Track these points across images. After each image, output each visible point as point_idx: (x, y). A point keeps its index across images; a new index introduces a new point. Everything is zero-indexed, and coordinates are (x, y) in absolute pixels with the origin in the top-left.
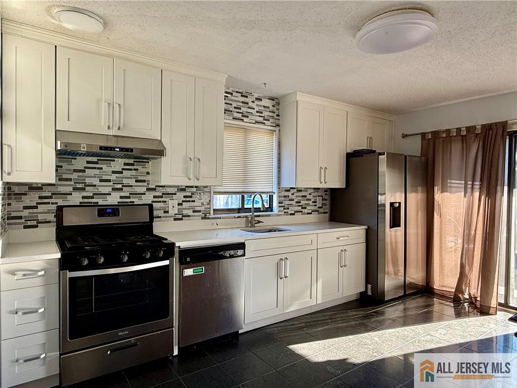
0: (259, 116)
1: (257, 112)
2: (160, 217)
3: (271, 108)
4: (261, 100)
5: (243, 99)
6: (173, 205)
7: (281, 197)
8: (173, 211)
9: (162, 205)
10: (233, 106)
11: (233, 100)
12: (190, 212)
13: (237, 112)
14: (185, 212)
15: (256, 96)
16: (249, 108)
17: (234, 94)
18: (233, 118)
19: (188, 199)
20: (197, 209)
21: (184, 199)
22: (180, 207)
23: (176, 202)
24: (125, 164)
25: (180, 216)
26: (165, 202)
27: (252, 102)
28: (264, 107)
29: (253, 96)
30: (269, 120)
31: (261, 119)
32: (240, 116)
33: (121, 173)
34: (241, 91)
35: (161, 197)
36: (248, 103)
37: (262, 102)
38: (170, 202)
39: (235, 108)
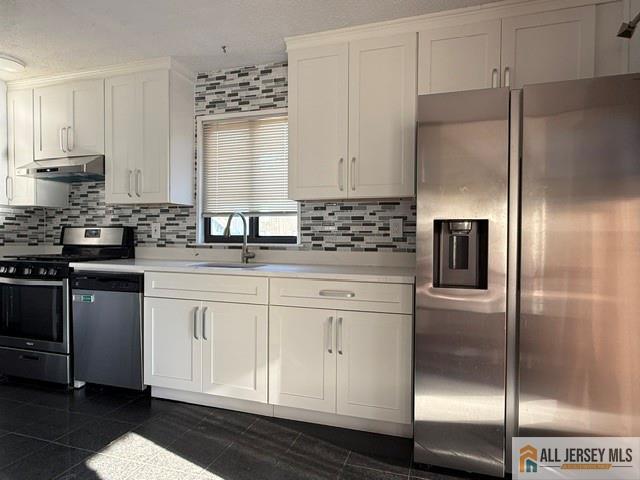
0: (267, 97)
1: (263, 92)
2: (143, 242)
4: (270, 71)
5: (241, 80)
6: (155, 229)
7: (308, 219)
8: (156, 236)
9: (146, 228)
10: (227, 93)
11: (225, 87)
12: (173, 238)
13: (233, 101)
14: (168, 237)
15: (262, 67)
16: (250, 89)
17: (229, 76)
18: (227, 111)
19: (171, 222)
20: (181, 234)
21: (167, 222)
22: (163, 231)
23: (159, 225)
25: (163, 243)
26: (148, 225)
27: (256, 79)
28: (276, 80)
29: (257, 70)
30: (283, 99)
31: (271, 101)
32: (236, 104)
34: (237, 69)
35: (145, 219)
36: (248, 83)
37: (272, 74)
38: (153, 225)
39: (230, 95)
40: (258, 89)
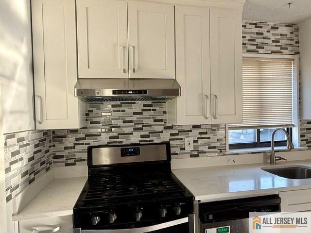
0: (276, 46)
1: (273, 41)
2: (177, 154)
3: (289, 35)
4: (277, 28)
5: (257, 30)
6: (189, 143)
7: (304, 129)
8: (189, 148)
9: (178, 142)
10: (247, 38)
11: (246, 33)
12: (206, 149)
13: (252, 45)
14: (201, 149)
15: (272, 24)
16: (264, 38)
17: (248, 26)
18: (247, 51)
19: (203, 136)
20: (212, 145)
21: (200, 136)
22: (196, 144)
23: (191, 140)
24: (144, 106)
25: (196, 153)
26: (181, 139)
27: (268, 31)
28: (281, 35)
29: (268, 25)
30: (287, 49)
31: (278, 49)
32: (254, 47)
33: (141, 113)
34: (254, 22)
35: (178, 134)
36: (262, 34)
37: (279, 30)
38: (186, 139)
39: (249, 40)
40: (270, 39)
